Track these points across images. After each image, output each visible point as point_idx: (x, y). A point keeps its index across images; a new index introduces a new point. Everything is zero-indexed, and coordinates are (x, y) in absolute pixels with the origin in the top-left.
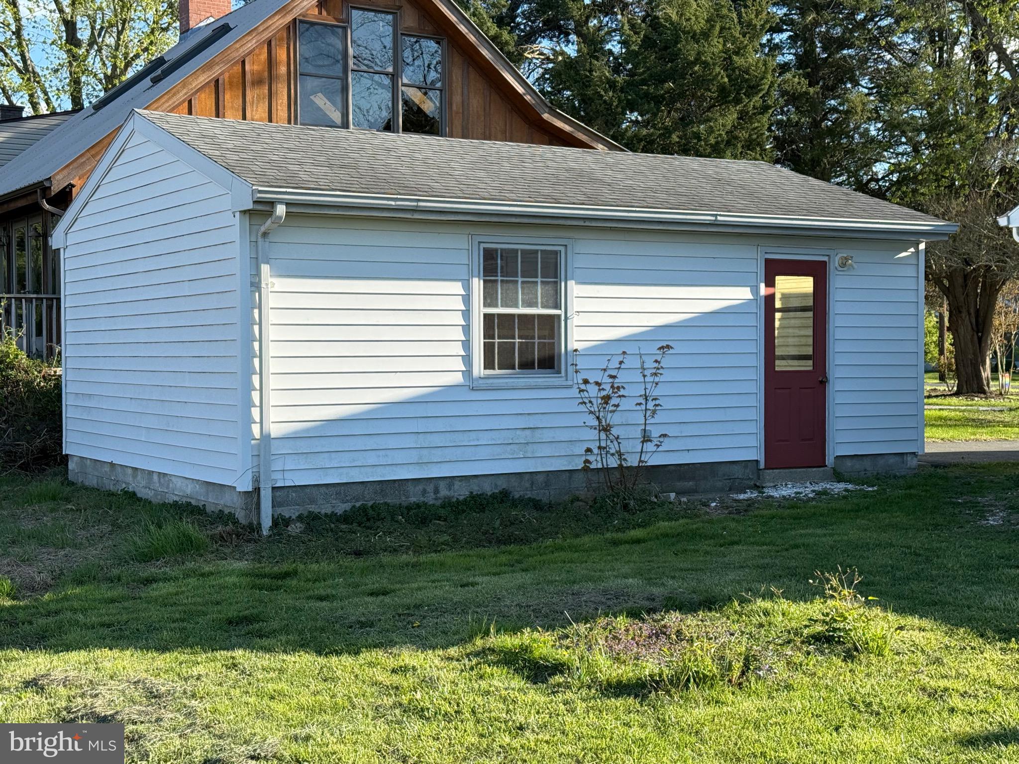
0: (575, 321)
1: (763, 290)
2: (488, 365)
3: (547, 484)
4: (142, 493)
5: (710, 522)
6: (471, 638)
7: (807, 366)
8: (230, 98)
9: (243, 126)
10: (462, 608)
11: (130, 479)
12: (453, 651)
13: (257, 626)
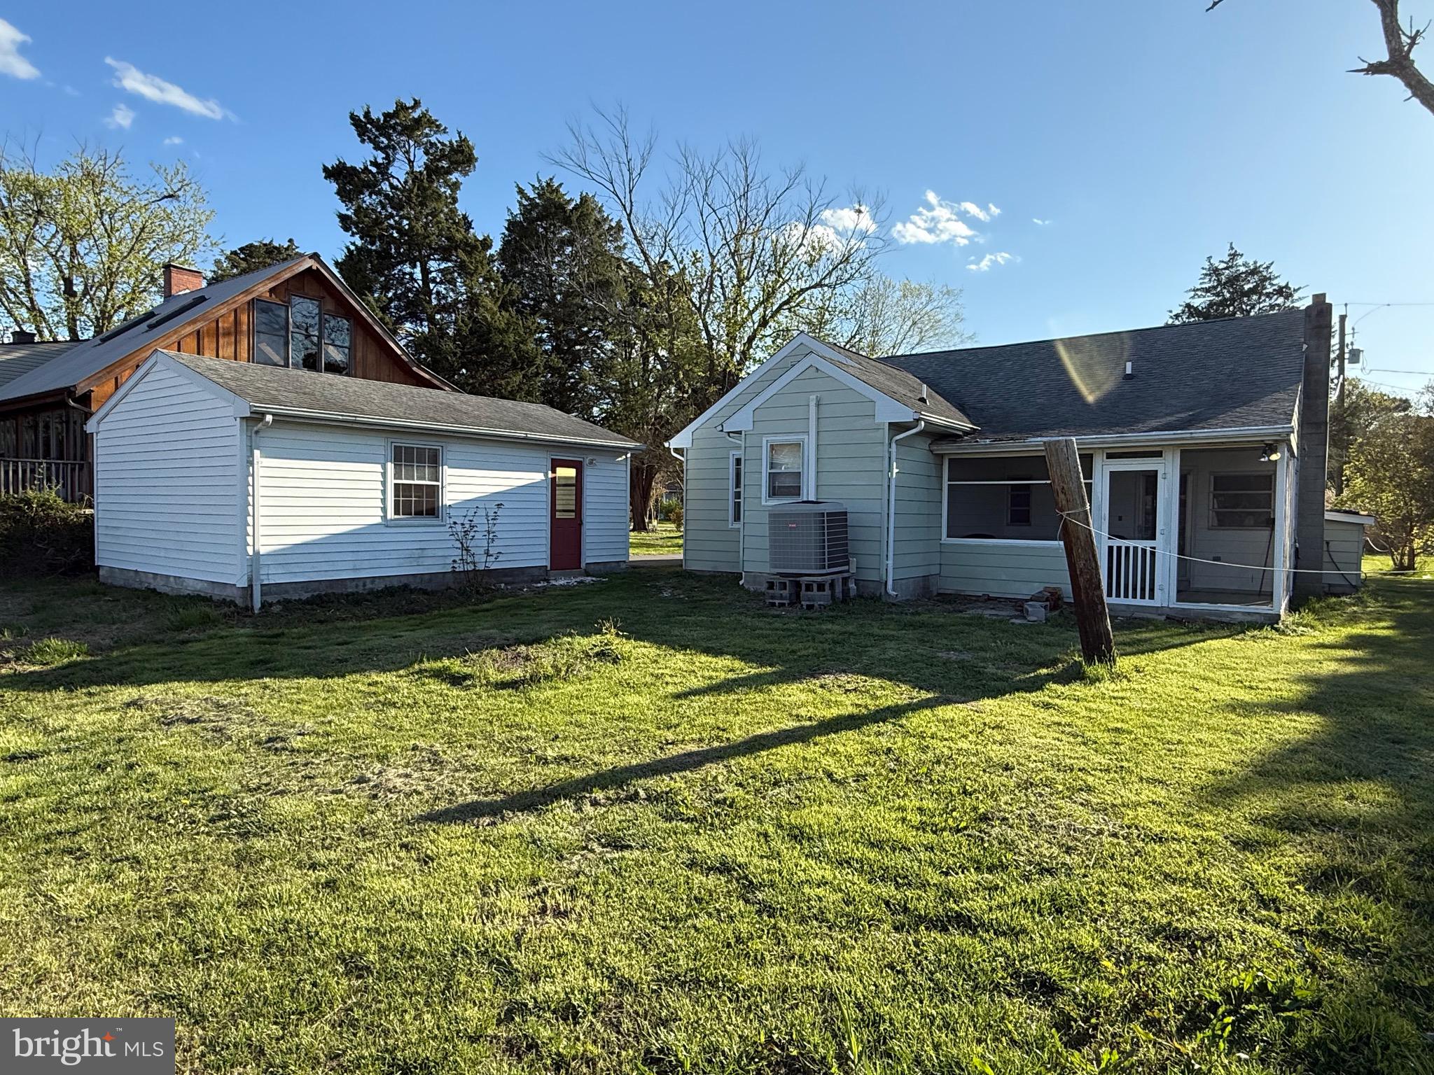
0: (448, 488)
1: (550, 475)
2: (397, 512)
3: (430, 580)
4: (161, 589)
5: (526, 599)
6: (412, 664)
7: (572, 515)
8: (208, 343)
9: (234, 364)
10: (399, 649)
11: (152, 581)
12: (401, 672)
13: (273, 665)
